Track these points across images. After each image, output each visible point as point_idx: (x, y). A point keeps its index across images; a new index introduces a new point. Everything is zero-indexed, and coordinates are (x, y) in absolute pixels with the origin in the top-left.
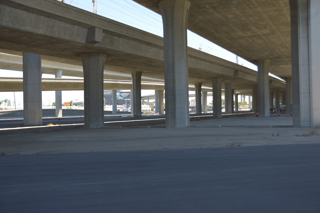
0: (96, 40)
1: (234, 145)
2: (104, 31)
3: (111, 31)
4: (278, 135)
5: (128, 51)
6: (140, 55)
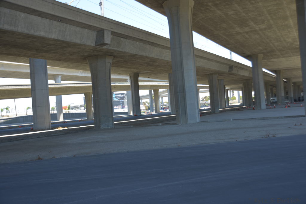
0: (105, 42)
1: (269, 136)
2: (113, 33)
3: (119, 33)
4: (301, 125)
5: (134, 51)
6: (145, 55)
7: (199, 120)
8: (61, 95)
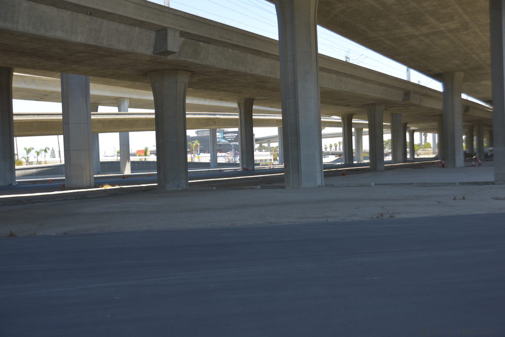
0: (169, 50)
1: (382, 216)
2: (183, 34)
3: (194, 34)
4: (464, 198)
5: (223, 64)
6: (244, 71)
7: (322, 183)
8: (128, 132)
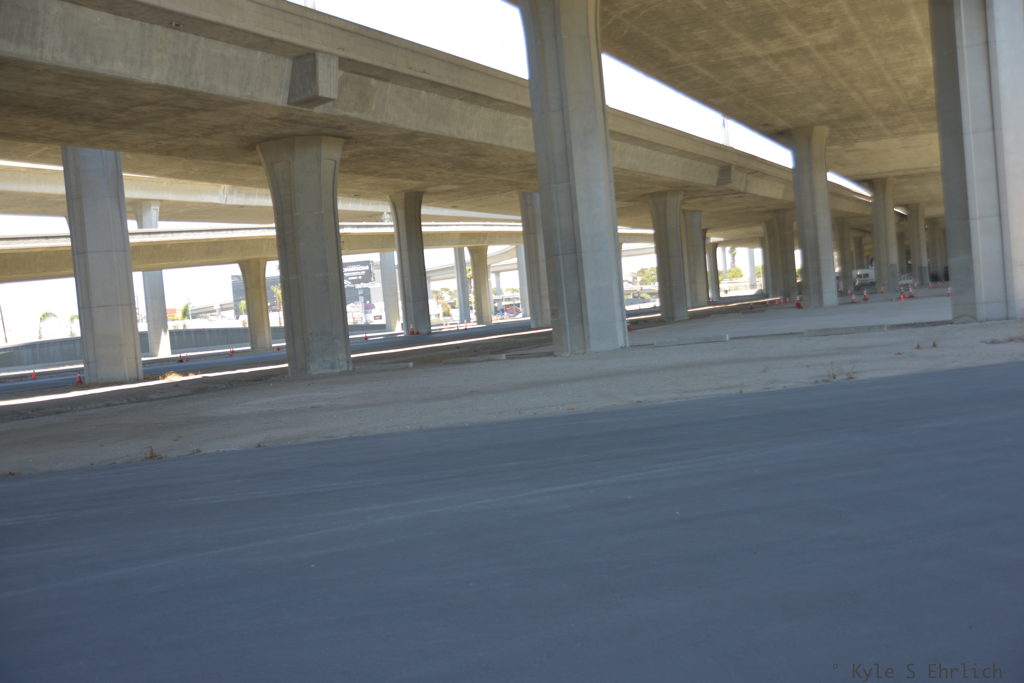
0: (320, 94)
3: (362, 63)
7: (625, 341)
8: (161, 269)
